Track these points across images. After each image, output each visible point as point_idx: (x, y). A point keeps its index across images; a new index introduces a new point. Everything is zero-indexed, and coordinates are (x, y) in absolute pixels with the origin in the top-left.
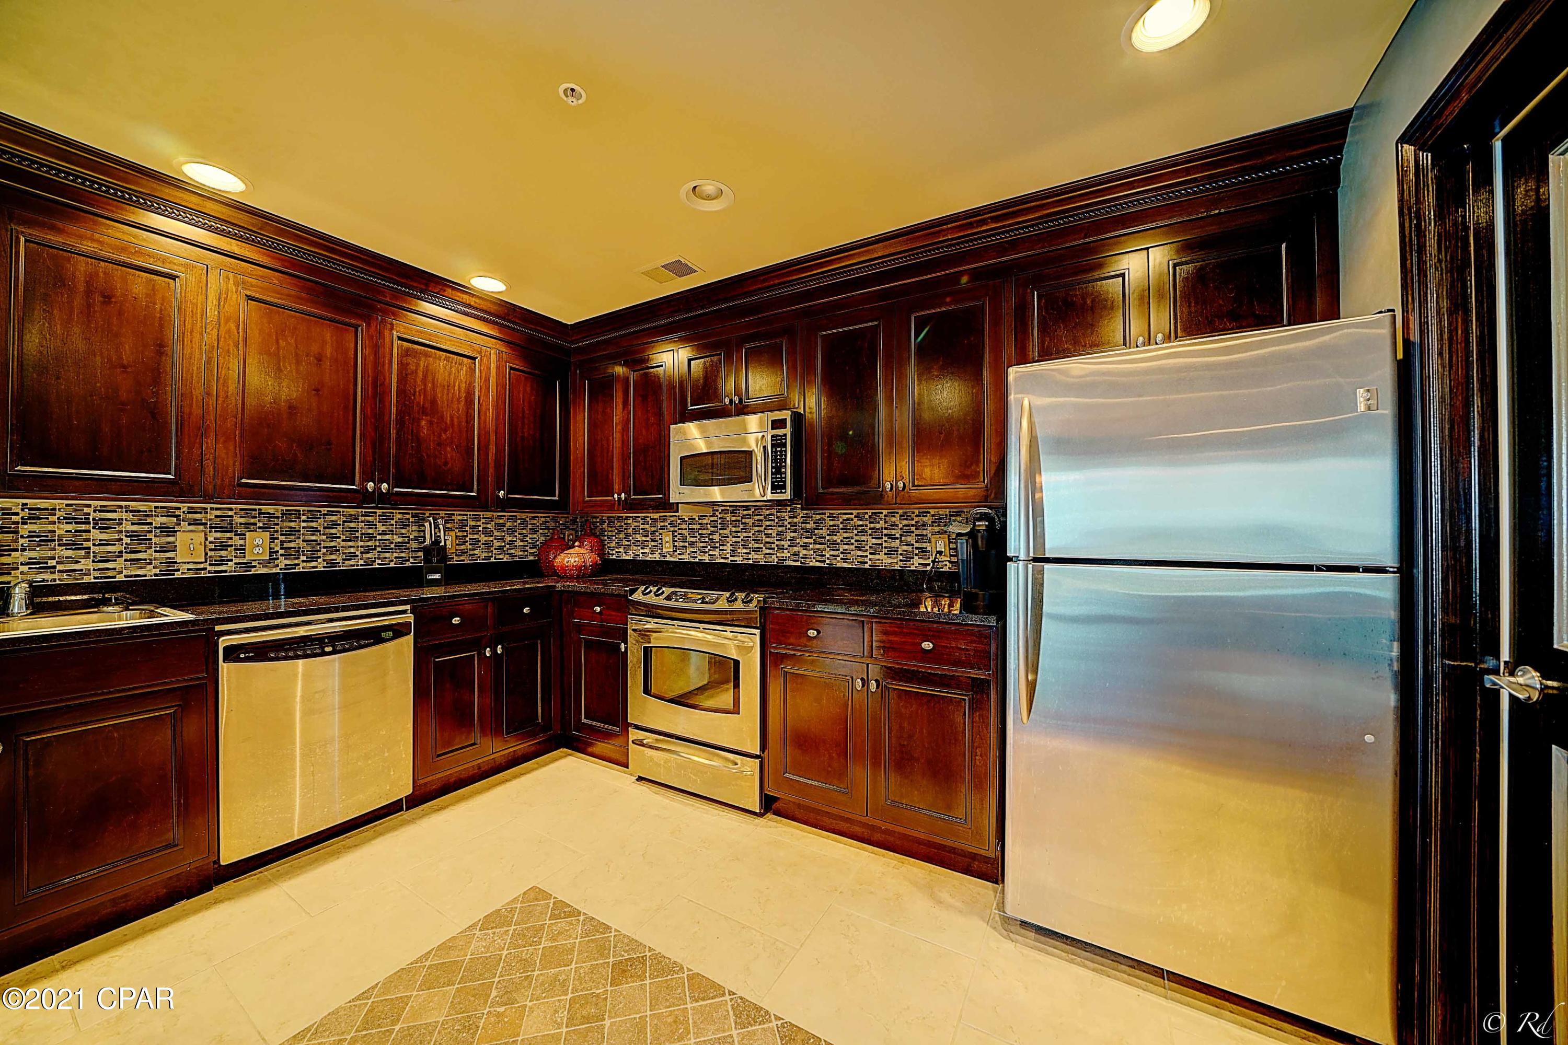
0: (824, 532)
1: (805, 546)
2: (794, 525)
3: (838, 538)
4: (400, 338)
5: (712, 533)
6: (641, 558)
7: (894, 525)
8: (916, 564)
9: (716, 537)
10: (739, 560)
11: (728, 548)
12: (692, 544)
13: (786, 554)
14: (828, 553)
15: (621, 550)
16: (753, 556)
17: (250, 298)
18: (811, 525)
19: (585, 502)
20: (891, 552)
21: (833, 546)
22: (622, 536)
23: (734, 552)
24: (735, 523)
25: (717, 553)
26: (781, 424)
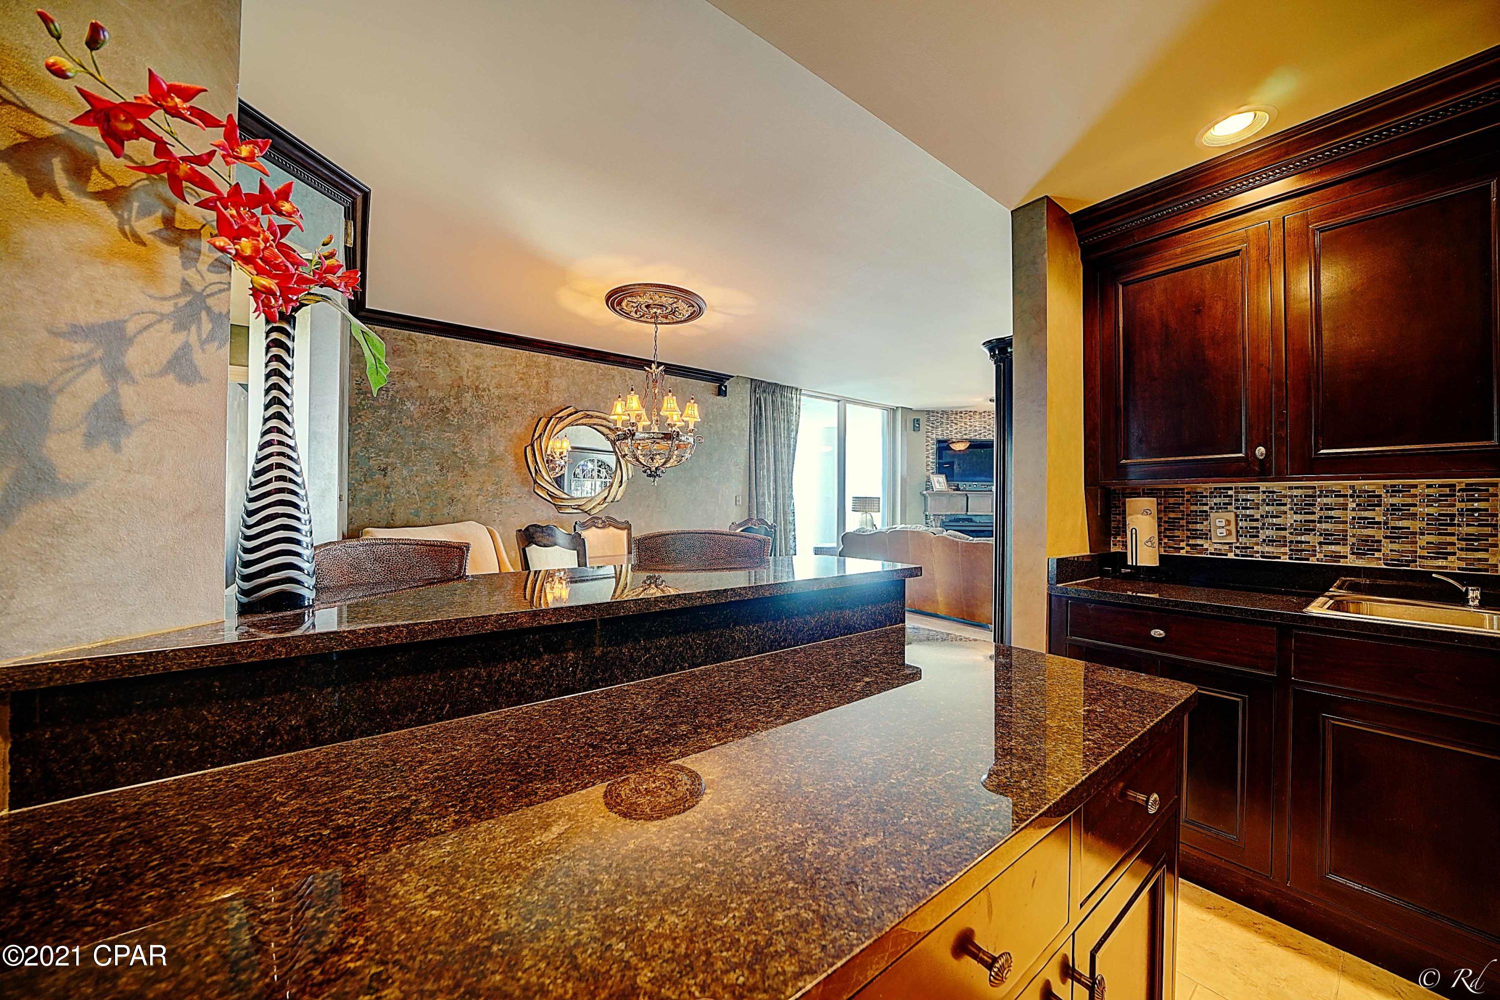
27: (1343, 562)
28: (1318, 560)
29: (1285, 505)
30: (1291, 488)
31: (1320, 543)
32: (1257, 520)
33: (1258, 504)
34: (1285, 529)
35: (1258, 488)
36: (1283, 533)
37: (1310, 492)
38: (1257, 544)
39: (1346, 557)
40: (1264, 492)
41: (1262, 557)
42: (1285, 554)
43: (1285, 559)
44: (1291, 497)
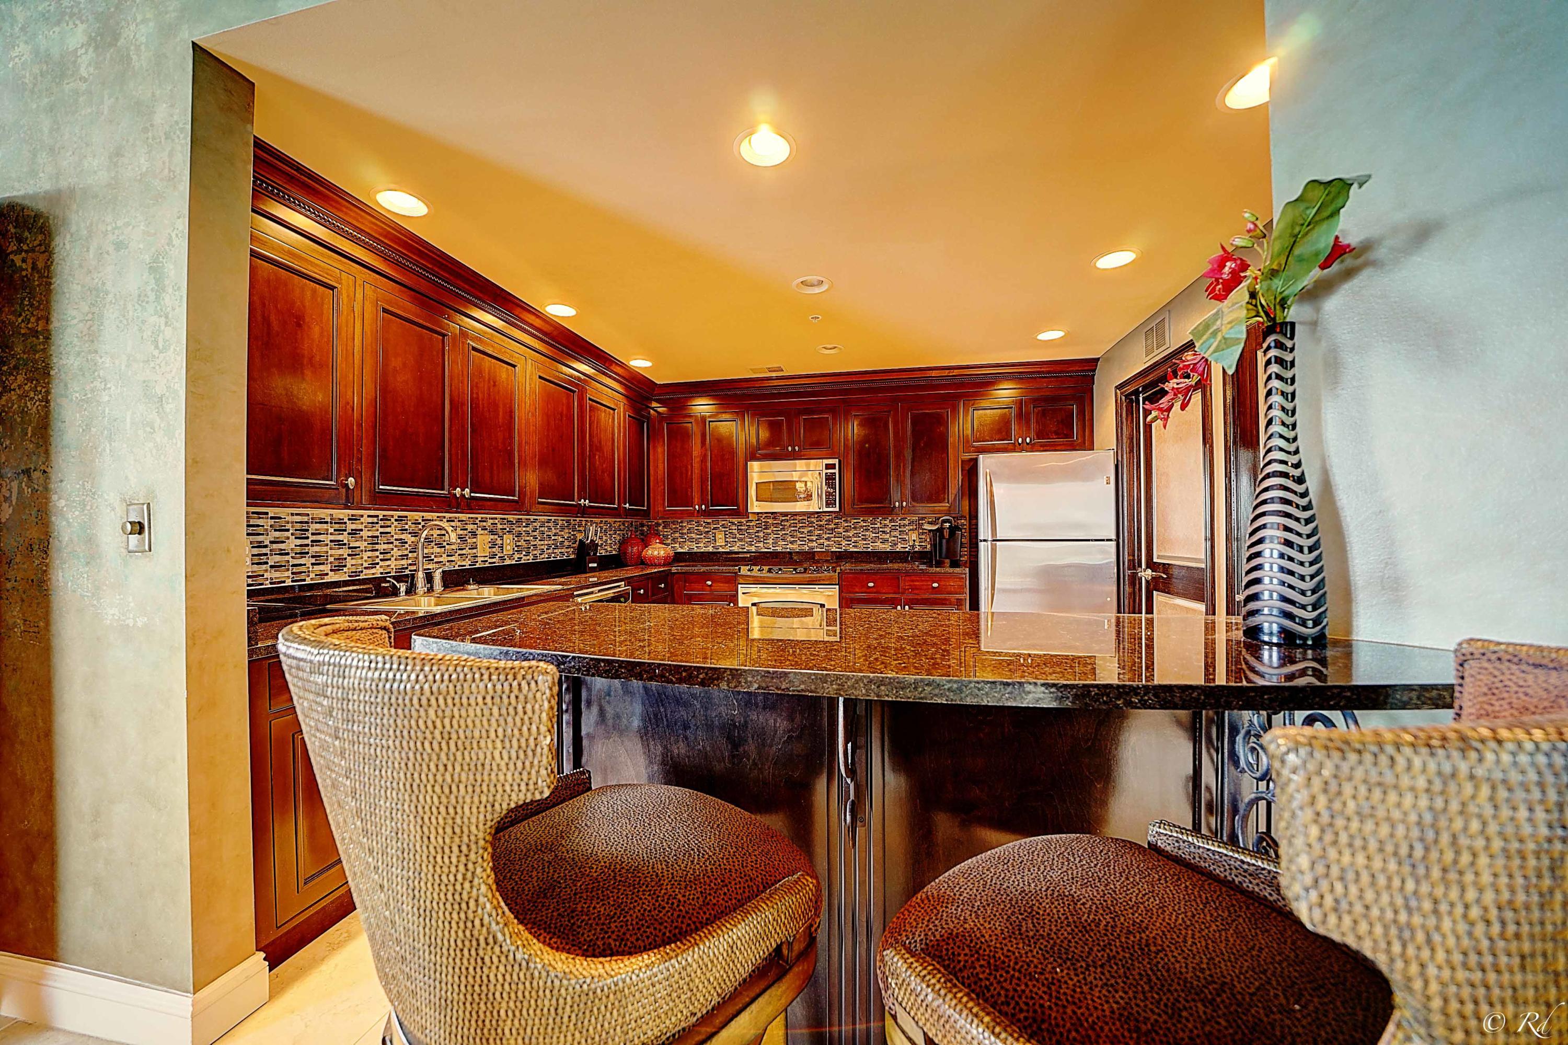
0: (841, 530)
1: (828, 539)
2: (821, 526)
3: (850, 534)
4: (590, 399)
5: (758, 532)
6: (696, 550)
7: (886, 526)
8: (899, 548)
9: (761, 534)
10: (779, 549)
11: (771, 541)
12: (741, 540)
13: (814, 544)
14: (844, 543)
15: (677, 545)
16: (790, 546)
17: (540, 377)
18: (833, 526)
19: (665, 511)
20: (885, 541)
21: (848, 538)
22: (677, 535)
23: (775, 543)
24: (776, 525)
25: (761, 545)
26: (832, 466)
27: (327, 579)
28: (312, 579)
29: (288, 530)
30: (292, 514)
31: (313, 564)
32: (266, 546)
33: (267, 530)
34: (288, 554)
35: (267, 513)
36: (287, 558)
37: (305, 519)
38: (266, 571)
39: (327, 574)
40: (272, 518)
41: (271, 583)
42: (288, 577)
43: (289, 583)
44: (292, 522)
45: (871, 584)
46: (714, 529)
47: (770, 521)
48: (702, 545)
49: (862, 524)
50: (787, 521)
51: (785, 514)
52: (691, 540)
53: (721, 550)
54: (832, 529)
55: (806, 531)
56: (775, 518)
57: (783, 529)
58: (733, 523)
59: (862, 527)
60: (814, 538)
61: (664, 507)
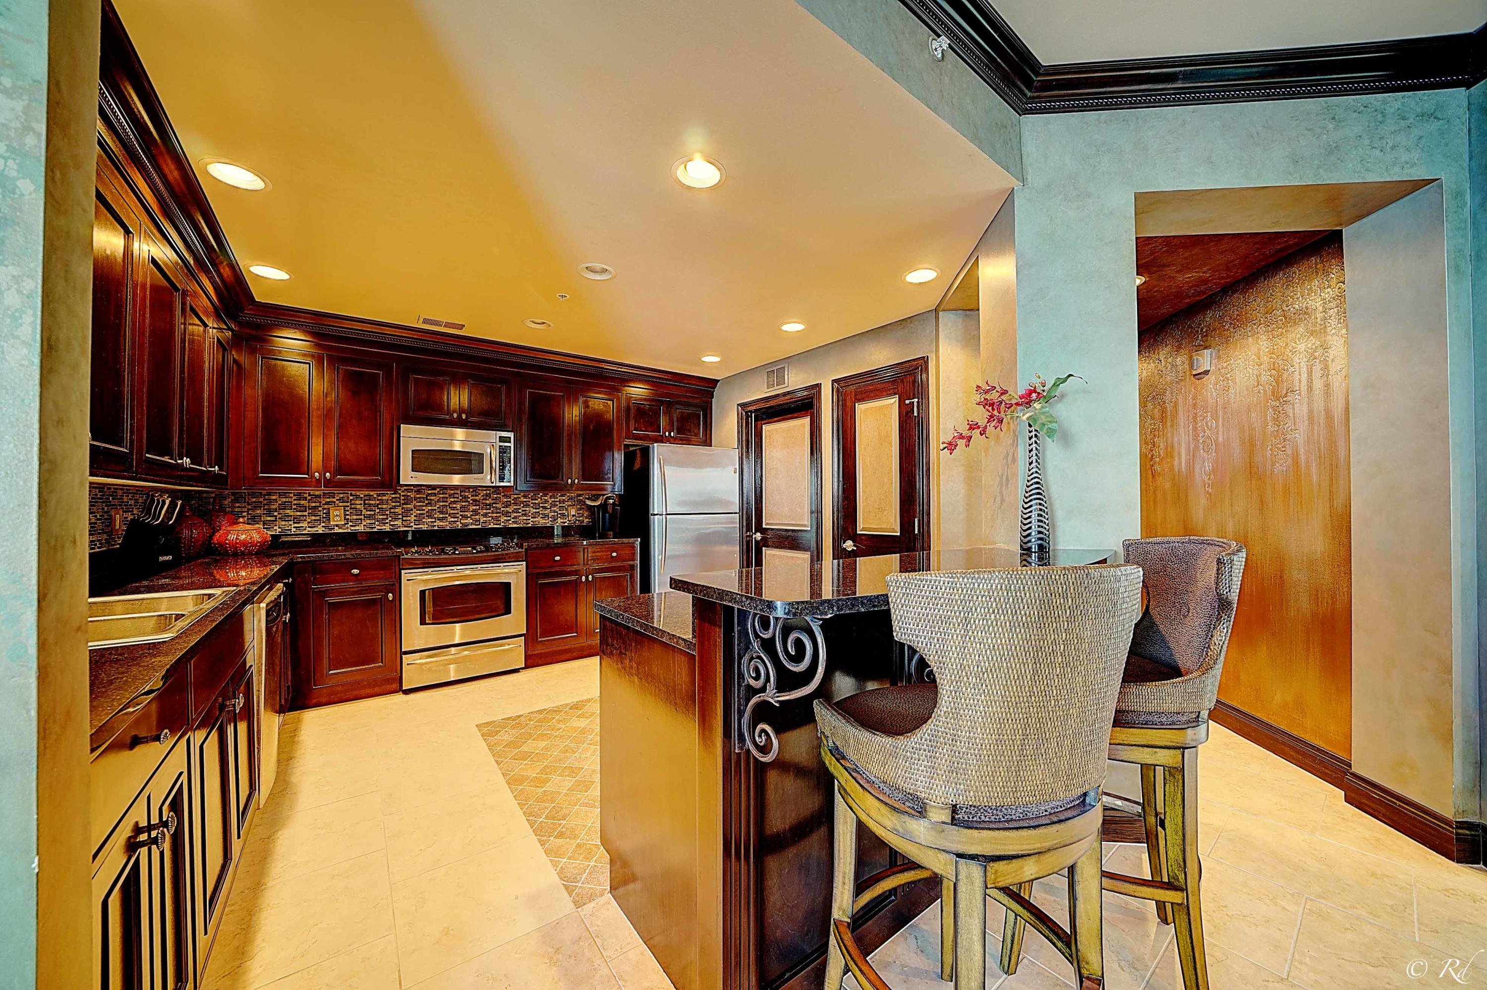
0: (499, 506)
1: (485, 515)
2: (475, 501)
5: (395, 507)
7: (546, 502)
8: (559, 522)
9: (399, 510)
10: (424, 527)
11: (413, 518)
12: (369, 517)
13: (469, 521)
14: (503, 519)
16: (438, 523)
17: (152, 259)
20: (545, 516)
21: (507, 514)
23: (419, 520)
24: (422, 500)
25: (399, 523)
26: (507, 440)
45: (558, 558)
46: (327, 503)
47: (412, 495)
48: (305, 524)
49: (522, 499)
50: (435, 495)
51: (433, 487)
52: (285, 518)
53: (337, 530)
54: (489, 505)
55: (458, 506)
56: (418, 492)
57: (429, 504)
58: (357, 497)
59: (523, 502)
60: (469, 514)
61: (255, 472)
